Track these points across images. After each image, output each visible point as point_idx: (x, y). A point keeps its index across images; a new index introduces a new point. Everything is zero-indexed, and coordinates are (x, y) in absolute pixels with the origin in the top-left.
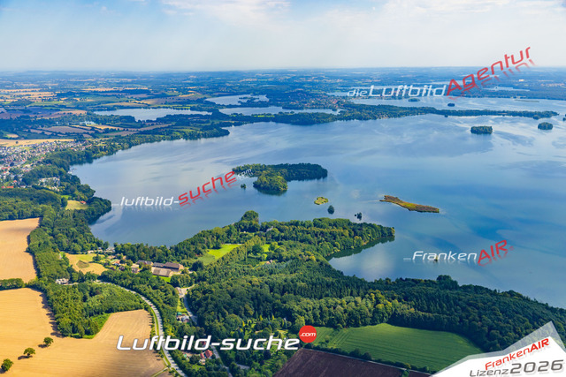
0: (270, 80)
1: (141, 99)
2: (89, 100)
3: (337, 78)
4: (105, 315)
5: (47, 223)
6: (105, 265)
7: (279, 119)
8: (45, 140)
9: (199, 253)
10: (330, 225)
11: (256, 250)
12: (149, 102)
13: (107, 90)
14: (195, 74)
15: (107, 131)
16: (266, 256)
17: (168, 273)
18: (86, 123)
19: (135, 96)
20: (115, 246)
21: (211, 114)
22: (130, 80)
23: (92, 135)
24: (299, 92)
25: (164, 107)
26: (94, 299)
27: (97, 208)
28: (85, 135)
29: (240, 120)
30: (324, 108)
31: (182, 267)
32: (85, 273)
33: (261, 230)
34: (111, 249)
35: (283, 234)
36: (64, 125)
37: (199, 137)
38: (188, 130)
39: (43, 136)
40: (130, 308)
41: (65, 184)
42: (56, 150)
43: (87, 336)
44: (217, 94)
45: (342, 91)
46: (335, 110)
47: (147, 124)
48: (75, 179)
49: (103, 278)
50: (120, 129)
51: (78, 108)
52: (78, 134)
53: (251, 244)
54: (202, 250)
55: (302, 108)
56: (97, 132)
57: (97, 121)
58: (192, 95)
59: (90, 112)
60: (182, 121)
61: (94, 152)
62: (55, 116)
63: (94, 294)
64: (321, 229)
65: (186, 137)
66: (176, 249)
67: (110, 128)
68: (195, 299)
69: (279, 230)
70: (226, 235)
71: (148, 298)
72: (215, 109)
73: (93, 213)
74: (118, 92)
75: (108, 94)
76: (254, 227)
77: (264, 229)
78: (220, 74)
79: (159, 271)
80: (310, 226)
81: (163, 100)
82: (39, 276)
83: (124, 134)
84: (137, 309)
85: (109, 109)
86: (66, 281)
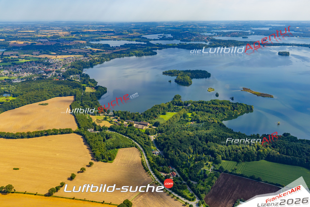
0: (171, 26)
1: (111, 36)
2: (87, 36)
3: (204, 26)
4: (116, 149)
5: (78, 99)
6: (110, 122)
7: (180, 46)
8: (69, 56)
9: (156, 117)
10: (220, 103)
11: (185, 116)
12: (115, 37)
13: (94, 31)
14: (134, 23)
15: (98, 51)
16: (190, 119)
17: (143, 127)
18: (87, 47)
19: (108, 34)
20: (113, 112)
21: (146, 43)
22: (104, 26)
23: (91, 53)
24: (187, 33)
25: (123, 40)
26: (109, 140)
27: (101, 91)
28: (88, 54)
29: (161, 47)
30: (201, 41)
31: (149, 124)
32: (102, 126)
33: (184, 105)
34: (111, 113)
35: (197, 108)
36: (77, 48)
37: (142, 55)
38: (137, 52)
39: (67, 54)
40: (128, 146)
41: (83, 78)
42: (76, 61)
43: (109, 161)
44: (147, 33)
45: (208, 32)
46: (206, 42)
47: (117, 48)
48: (87, 76)
49: (111, 129)
50: (104, 50)
51: (81, 40)
52: (84, 53)
53: (182, 112)
54: (157, 115)
55: (190, 41)
56: (93, 52)
57: (92, 46)
58: (135, 34)
59: (88, 42)
60: (133, 47)
61: (94, 62)
62: (72, 43)
63: (109, 138)
64: (216, 106)
65: (136, 55)
66: (144, 114)
67: (99, 50)
68: (160, 143)
69: (195, 105)
70: (167, 107)
71: (136, 141)
72: (147, 41)
73: (99, 94)
74: (99, 32)
75: (95, 33)
76: (181, 104)
77: (186, 104)
78: (146, 23)
79: (138, 126)
80: (210, 104)
81: (122, 36)
82: (79, 127)
83: (106, 53)
84: (131, 147)
85: (97, 40)
86: (92, 130)
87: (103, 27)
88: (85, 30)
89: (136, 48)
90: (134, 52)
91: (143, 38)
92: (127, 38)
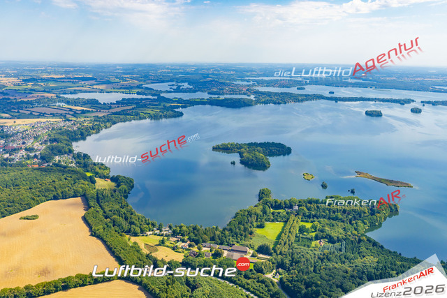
0: (180, 71)
2: (52, 85)
3: (229, 70)
6: (174, 249)
8: (37, 120)
9: (251, 233)
13: (60, 76)
18: (61, 104)
19: (86, 82)
20: (170, 227)
22: (72, 69)
23: (72, 115)
24: (211, 81)
25: (115, 92)
28: (68, 116)
29: (184, 103)
30: (241, 94)
38: (150, 112)
39: (32, 116)
41: (82, 161)
48: (86, 157)
50: (93, 110)
51: (45, 91)
52: (61, 114)
54: (252, 230)
55: (223, 94)
56: (75, 113)
58: (131, 82)
59: (58, 95)
62: (31, 98)
67: (85, 109)
75: (64, 80)
81: (111, 86)
85: (72, 93)
87: (72, 72)
88: (45, 76)
89: (145, 106)
90: (145, 112)
91: (147, 88)
92: (121, 88)
